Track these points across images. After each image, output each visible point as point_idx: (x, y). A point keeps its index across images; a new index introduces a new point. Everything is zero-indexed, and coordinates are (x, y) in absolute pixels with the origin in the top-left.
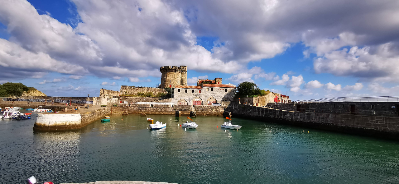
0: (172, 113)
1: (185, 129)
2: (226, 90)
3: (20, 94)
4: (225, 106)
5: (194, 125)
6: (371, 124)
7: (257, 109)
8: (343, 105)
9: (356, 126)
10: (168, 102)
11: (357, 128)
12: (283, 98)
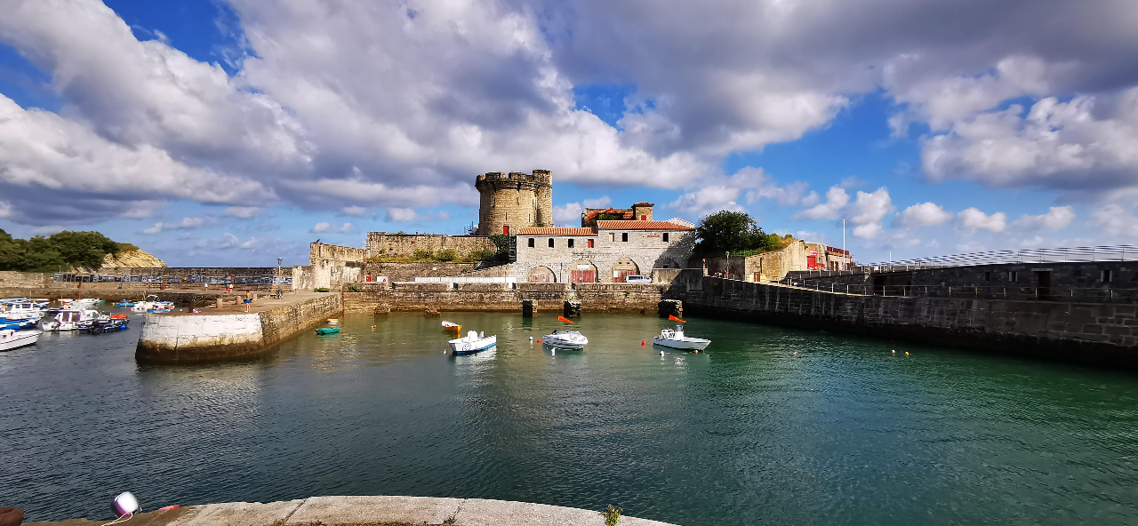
0: (515, 307)
1: (553, 350)
2: (666, 238)
3: (95, 263)
4: (664, 283)
5: (576, 338)
6: (1100, 327)
7: (755, 291)
8: (1014, 274)
9: (1053, 334)
10: (500, 275)
11: (1057, 340)
12: (833, 258)
